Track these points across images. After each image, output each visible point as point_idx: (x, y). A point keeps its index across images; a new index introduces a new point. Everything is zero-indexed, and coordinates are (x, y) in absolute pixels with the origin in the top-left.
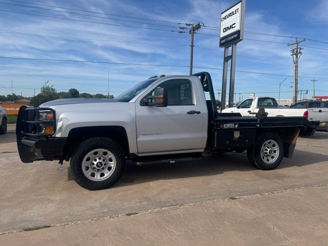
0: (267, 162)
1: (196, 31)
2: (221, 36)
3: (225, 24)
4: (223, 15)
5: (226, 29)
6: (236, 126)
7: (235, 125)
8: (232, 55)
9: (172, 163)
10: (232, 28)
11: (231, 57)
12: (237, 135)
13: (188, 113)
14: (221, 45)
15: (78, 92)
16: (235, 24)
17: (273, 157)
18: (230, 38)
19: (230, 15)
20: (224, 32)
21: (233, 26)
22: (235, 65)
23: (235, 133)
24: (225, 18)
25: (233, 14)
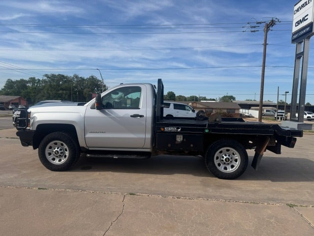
0: (225, 171)
1: (271, 28)
2: (293, 31)
3: (298, 17)
4: (296, 8)
5: (298, 23)
6: (179, 130)
7: (178, 128)
8: (303, 52)
9: (115, 159)
10: (305, 20)
11: (302, 53)
12: (179, 138)
13: (131, 116)
14: (293, 41)
15: (174, 95)
16: (307, 15)
17: (232, 167)
18: (302, 32)
19: (303, 6)
20: (296, 26)
21: (306, 18)
22: (307, 63)
23: (177, 136)
24: (298, 11)
25: (306, 5)
